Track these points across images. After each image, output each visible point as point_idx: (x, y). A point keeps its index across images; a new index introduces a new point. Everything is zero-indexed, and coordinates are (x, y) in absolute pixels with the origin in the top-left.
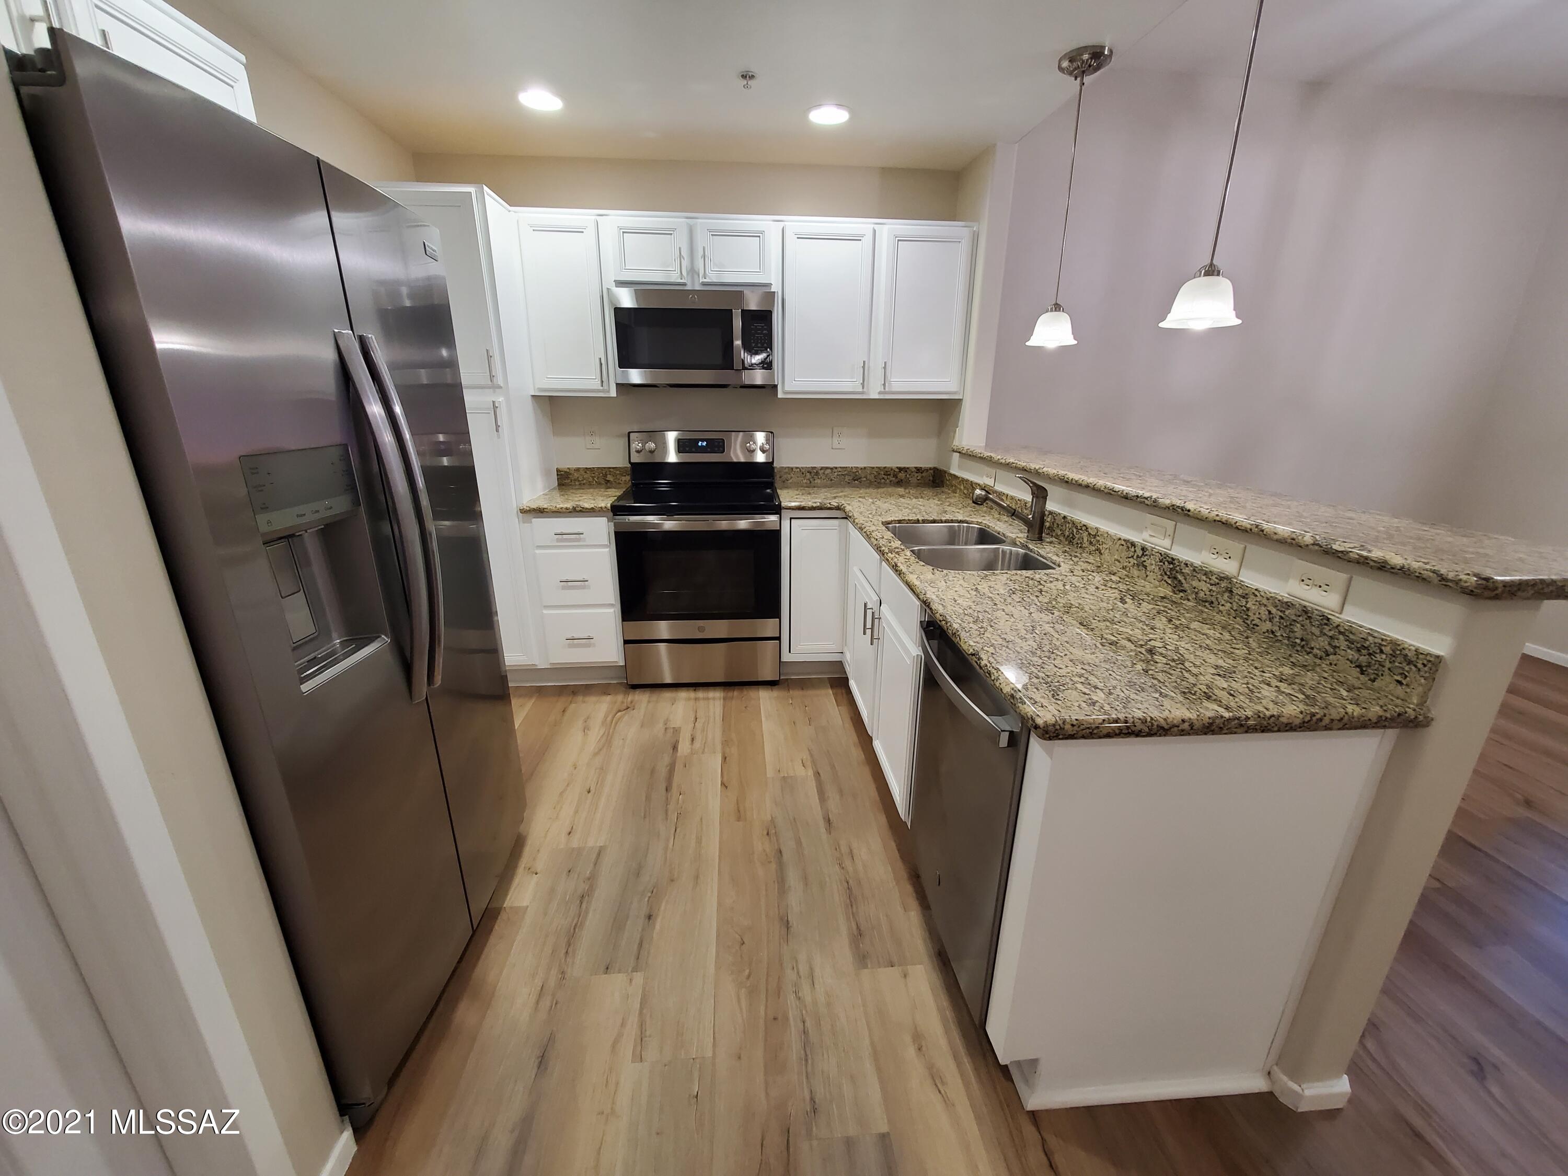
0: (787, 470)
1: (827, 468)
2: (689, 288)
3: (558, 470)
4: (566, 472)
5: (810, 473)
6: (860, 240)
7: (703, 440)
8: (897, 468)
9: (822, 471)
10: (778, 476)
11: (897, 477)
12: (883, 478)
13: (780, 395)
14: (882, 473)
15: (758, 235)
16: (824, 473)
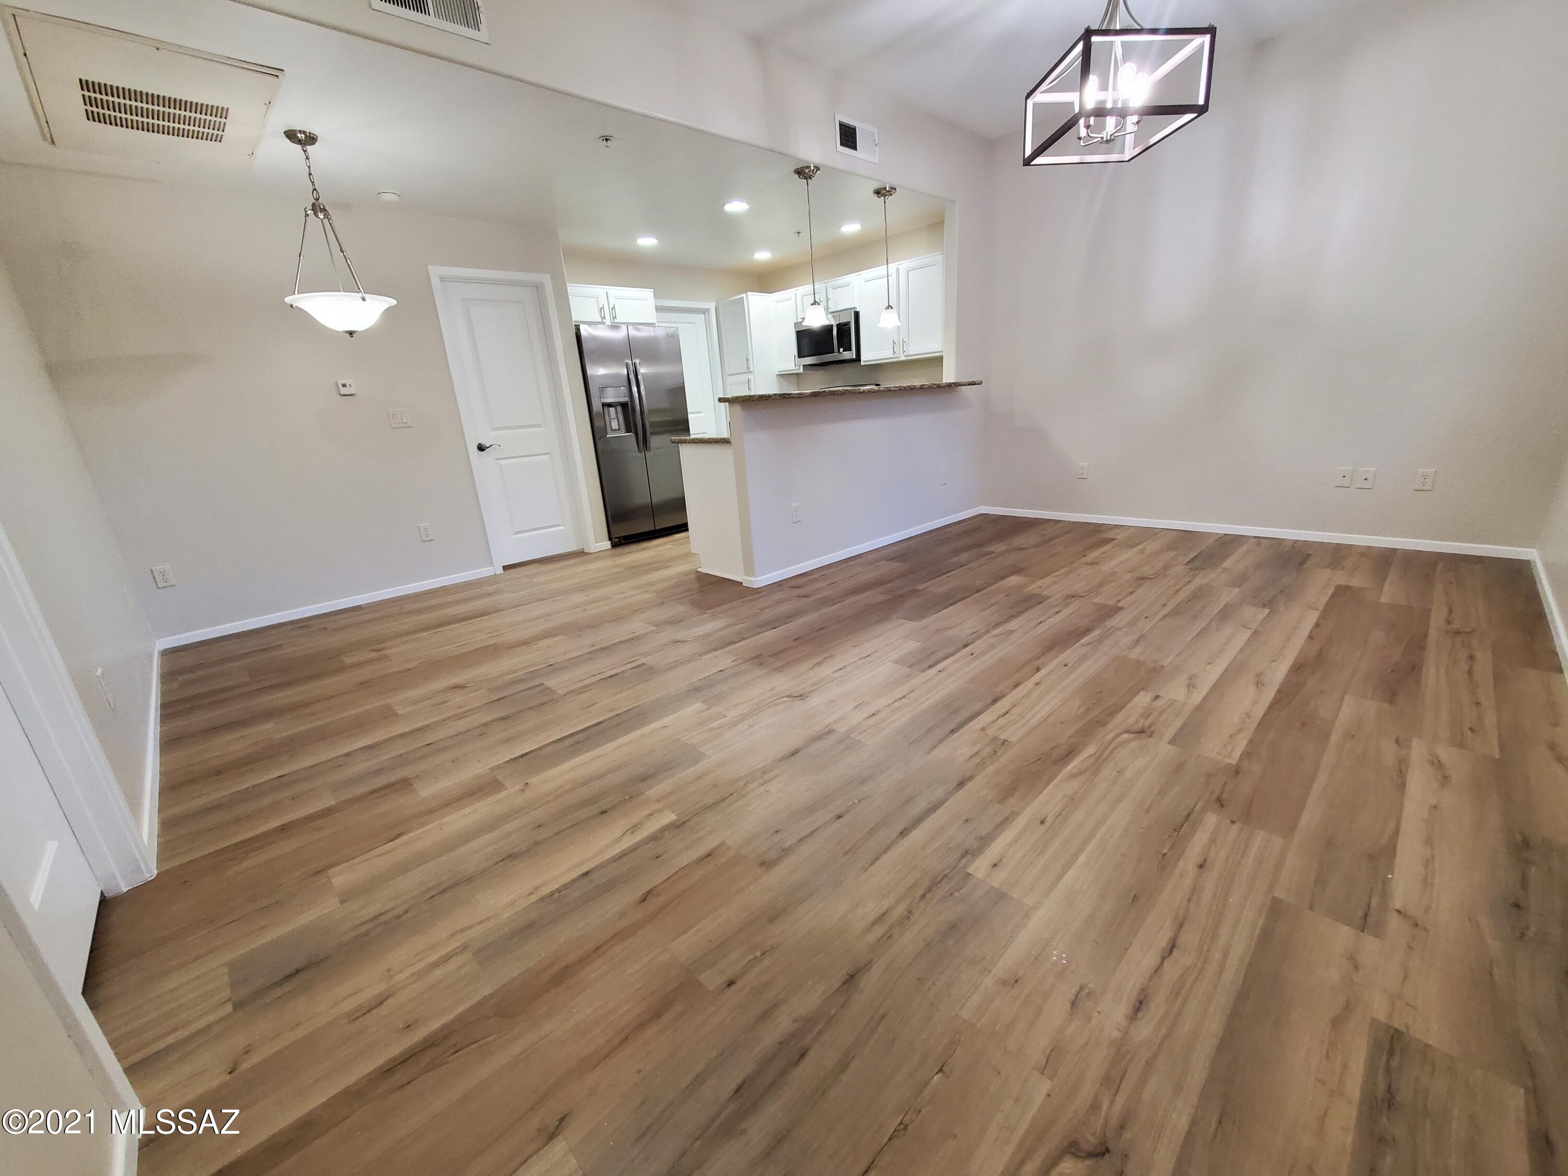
13: (862, 363)
15: (849, 284)
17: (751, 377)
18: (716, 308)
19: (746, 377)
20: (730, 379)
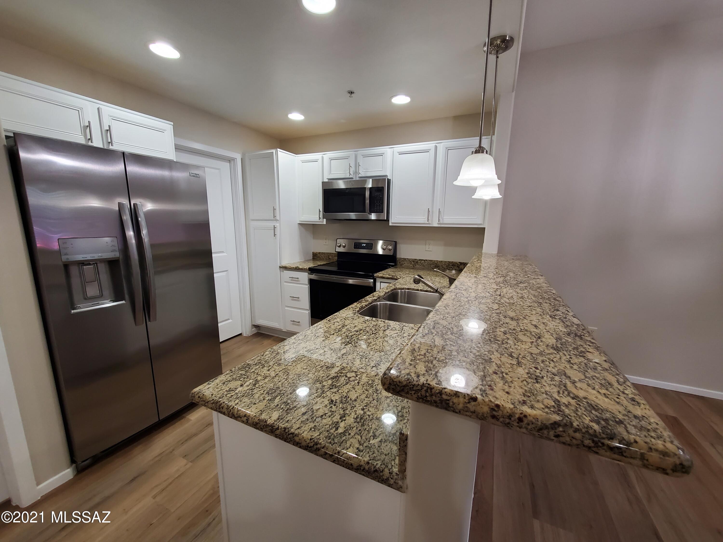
0: (403, 260)
1: (422, 260)
2: (354, 179)
3: (313, 253)
4: (315, 254)
5: (414, 262)
6: (429, 152)
7: (364, 243)
8: (459, 262)
9: (420, 261)
10: (399, 262)
11: (459, 268)
12: (451, 267)
13: (390, 224)
14: (451, 264)
15: (381, 155)
16: (420, 262)
17: (277, 225)
18: (242, 159)
19: (271, 224)
20: (253, 224)
